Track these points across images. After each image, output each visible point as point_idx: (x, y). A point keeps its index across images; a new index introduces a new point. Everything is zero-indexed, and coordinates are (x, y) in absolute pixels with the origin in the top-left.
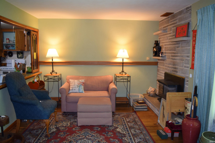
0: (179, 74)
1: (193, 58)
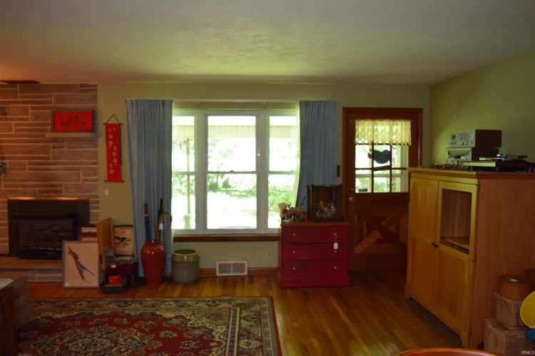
0: (67, 195)
1: (111, 164)
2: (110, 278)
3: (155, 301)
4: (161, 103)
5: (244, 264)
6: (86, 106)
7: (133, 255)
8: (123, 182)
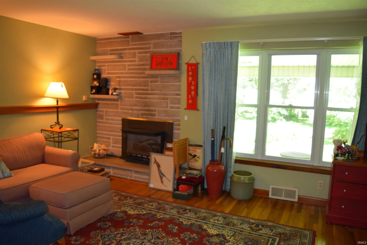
0: (159, 118)
1: (190, 96)
2: (180, 186)
3: (208, 213)
4: (229, 44)
5: (295, 191)
6: (174, 50)
7: (200, 170)
8: (198, 110)
